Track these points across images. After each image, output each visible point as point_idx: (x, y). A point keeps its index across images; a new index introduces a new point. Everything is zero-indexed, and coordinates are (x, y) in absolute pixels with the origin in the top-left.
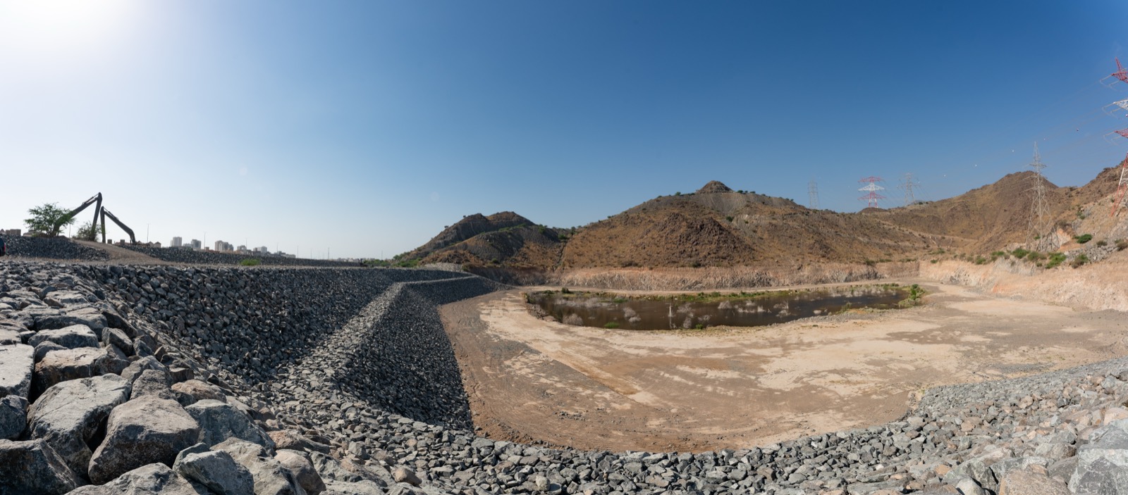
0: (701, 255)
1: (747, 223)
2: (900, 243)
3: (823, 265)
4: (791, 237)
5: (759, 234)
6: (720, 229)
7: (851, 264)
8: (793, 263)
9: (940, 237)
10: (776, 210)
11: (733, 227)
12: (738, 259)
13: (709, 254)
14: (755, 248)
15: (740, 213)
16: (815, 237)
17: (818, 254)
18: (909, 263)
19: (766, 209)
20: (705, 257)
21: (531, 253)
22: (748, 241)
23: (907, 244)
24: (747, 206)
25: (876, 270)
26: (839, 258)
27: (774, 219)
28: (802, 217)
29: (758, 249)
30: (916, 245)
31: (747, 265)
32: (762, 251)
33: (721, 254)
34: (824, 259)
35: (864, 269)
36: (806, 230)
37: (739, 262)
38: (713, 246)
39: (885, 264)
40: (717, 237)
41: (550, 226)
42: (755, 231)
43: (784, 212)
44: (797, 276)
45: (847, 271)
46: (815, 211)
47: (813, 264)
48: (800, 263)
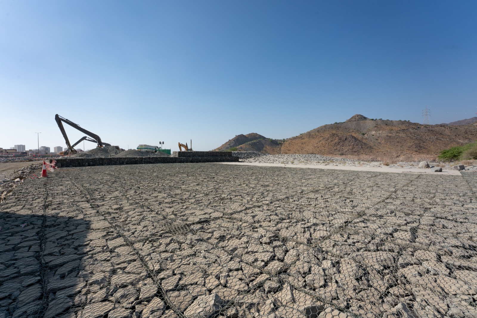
0: (344, 151)
1: (374, 135)
3: (413, 156)
4: (398, 142)
5: (379, 141)
6: (355, 140)
8: (394, 154)
10: (394, 128)
11: (364, 138)
12: (362, 152)
13: (348, 150)
14: (374, 148)
15: (369, 130)
16: (417, 142)
17: (413, 150)
19: (388, 128)
20: (346, 151)
21: (268, 150)
22: (372, 144)
24: (376, 127)
27: (390, 133)
29: (376, 148)
31: (366, 155)
32: (378, 149)
33: (354, 150)
34: (416, 153)
36: (411, 138)
38: (351, 147)
40: (353, 143)
41: (274, 139)
42: (377, 140)
43: (399, 129)
46: (426, 126)
47: (408, 155)
48: (399, 154)
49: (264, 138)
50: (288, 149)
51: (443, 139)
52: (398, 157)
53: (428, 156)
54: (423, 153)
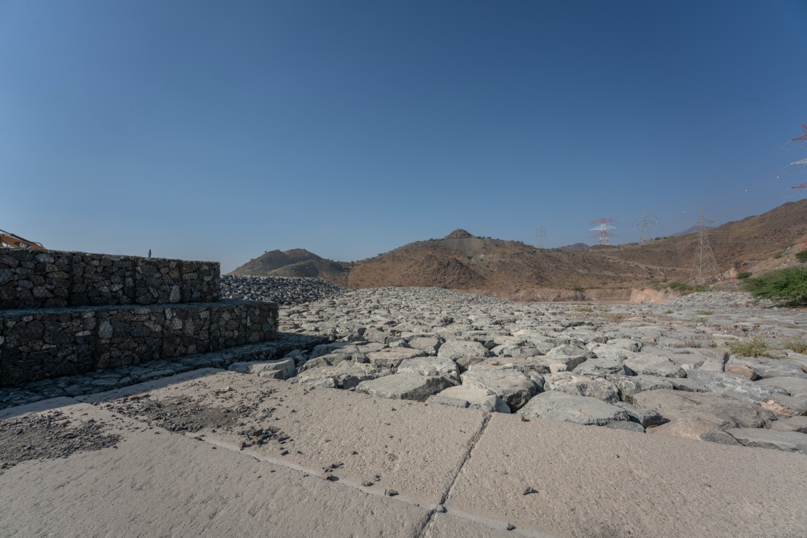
0: (447, 282)
1: (482, 260)
2: (621, 275)
3: (536, 290)
4: (514, 271)
5: (491, 269)
6: (461, 266)
7: (560, 290)
8: (512, 287)
9: (670, 269)
10: (506, 251)
11: (471, 263)
12: (472, 285)
13: (453, 281)
14: (486, 278)
15: (477, 253)
16: (535, 270)
17: (533, 282)
18: (620, 290)
19: (499, 250)
20: (450, 283)
22: (482, 273)
23: (630, 275)
24: (484, 248)
25: (584, 294)
26: (551, 285)
27: (503, 258)
28: (528, 256)
30: (639, 276)
31: (478, 289)
33: (461, 281)
34: (538, 286)
35: (572, 293)
36: (528, 265)
37: (473, 286)
38: (456, 277)
39: (595, 290)
40: (458, 271)
41: (335, 261)
42: (488, 266)
43: (513, 252)
44: (514, 296)
45: (556, 294)
46: (542, 250)
47: (529, 289)
48: (518, 288)
49: (319, 259)
50: (359, 278)
51: (562, 268)
52: (517, 291)
53: (552, 291)
54: (546, 286)
